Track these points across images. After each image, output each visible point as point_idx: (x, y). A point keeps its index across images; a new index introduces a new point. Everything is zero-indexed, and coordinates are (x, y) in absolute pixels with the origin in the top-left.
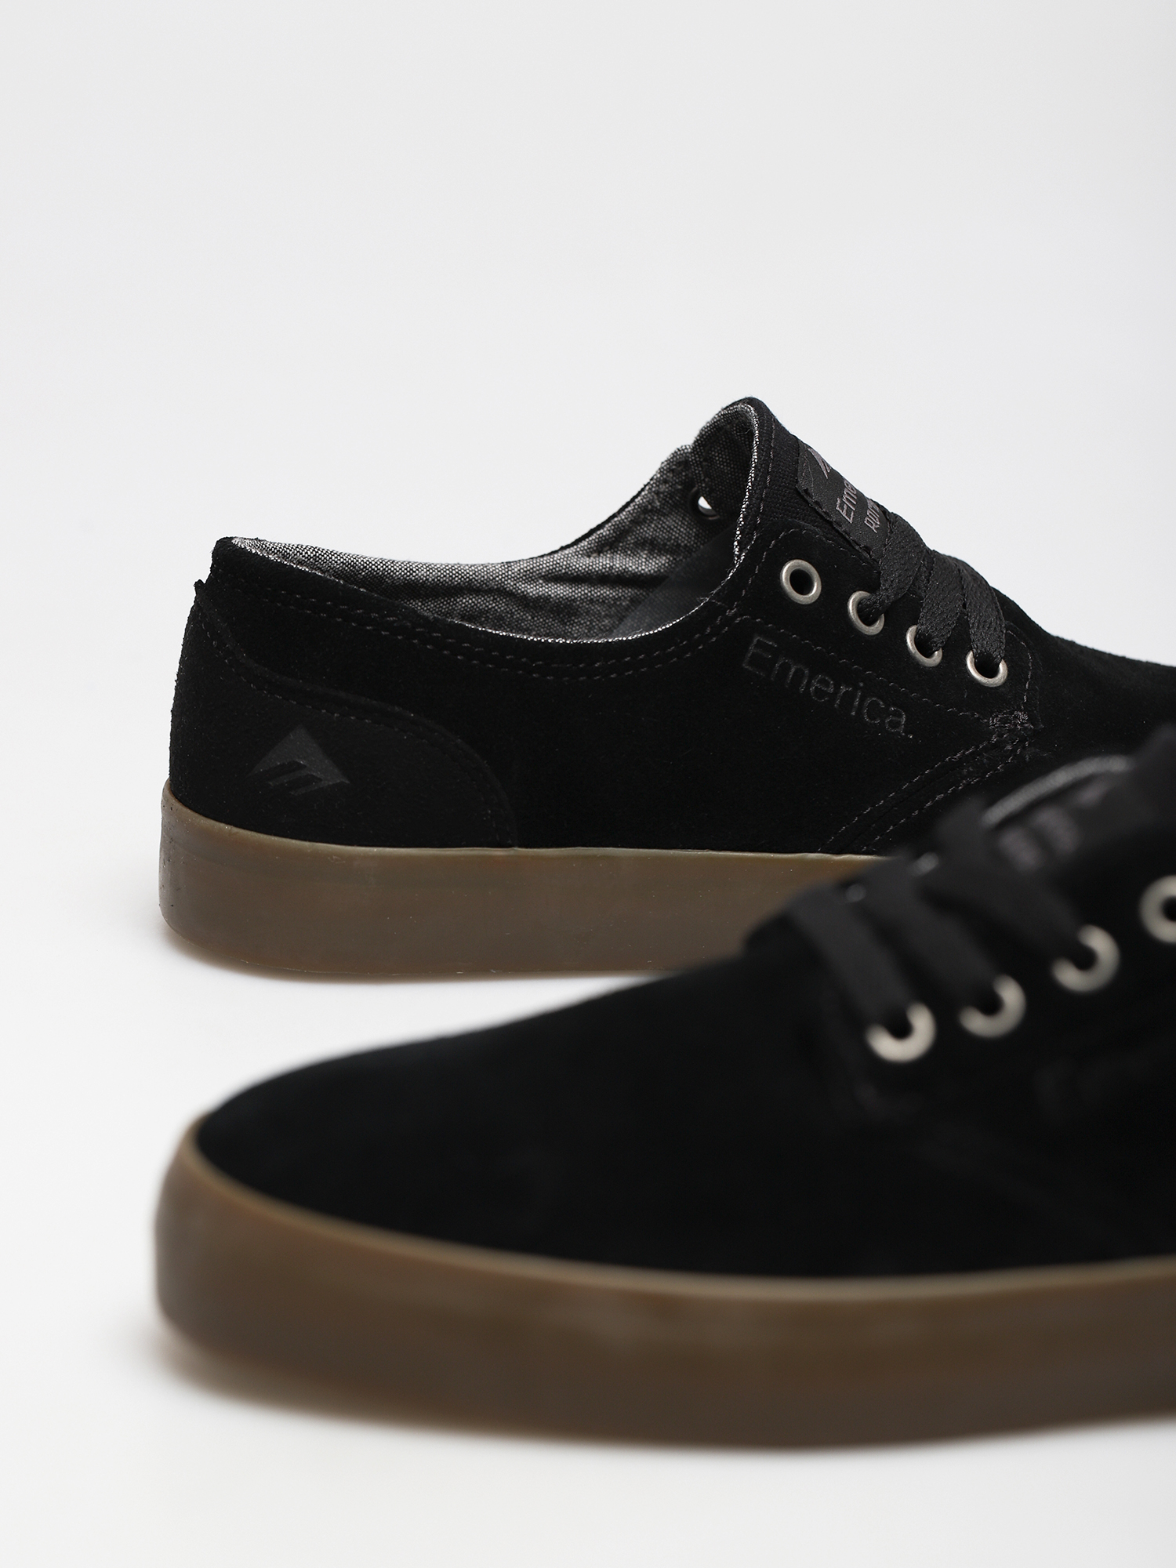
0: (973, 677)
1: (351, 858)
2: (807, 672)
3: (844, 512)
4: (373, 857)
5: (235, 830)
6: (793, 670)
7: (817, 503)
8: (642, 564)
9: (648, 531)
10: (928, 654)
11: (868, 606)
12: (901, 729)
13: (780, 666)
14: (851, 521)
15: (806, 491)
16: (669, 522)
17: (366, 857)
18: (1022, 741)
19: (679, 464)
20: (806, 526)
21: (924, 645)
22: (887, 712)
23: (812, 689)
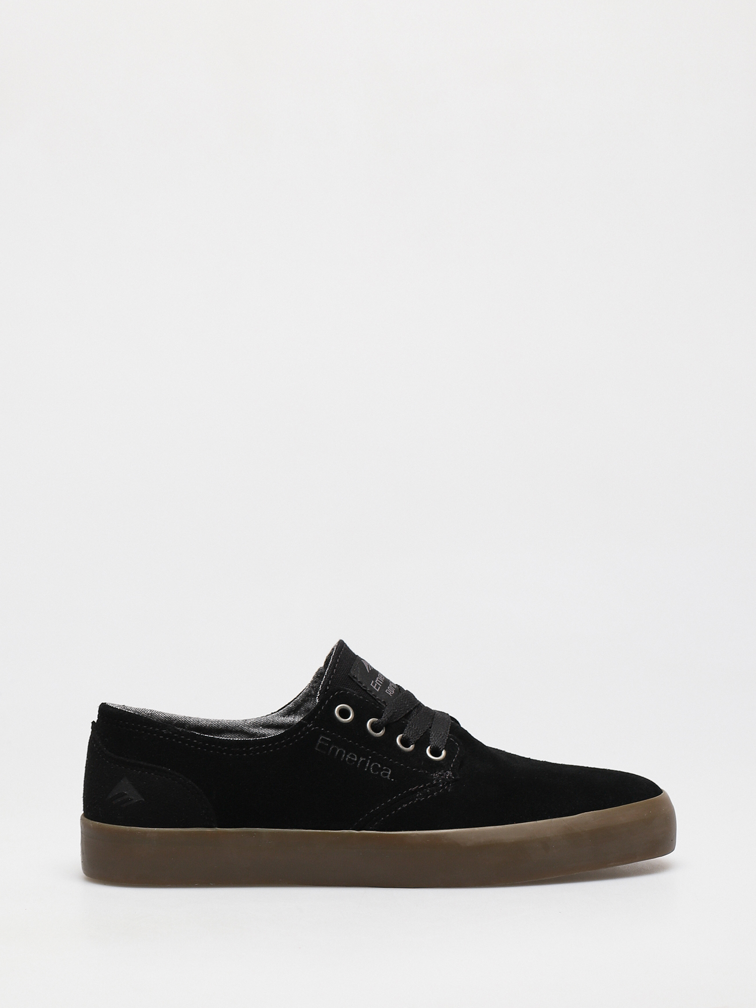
0: (429, 757)
1: (146, 833)
2: (344, 751)
3: (375, 686)
4: (155, 832)
5: (100, 824)
6: (338, 751)
7: (359, 682)
10: (407, 746)
11: (376, 724)
12: (388, 776)
13: (332, 749)
14: (378, 690)
15: (354, 677)
17: (152, 832)
18: (448, 783)
20: (349, 691)
21: (405, 742)
22: (381, 769)
23: (347, 759)
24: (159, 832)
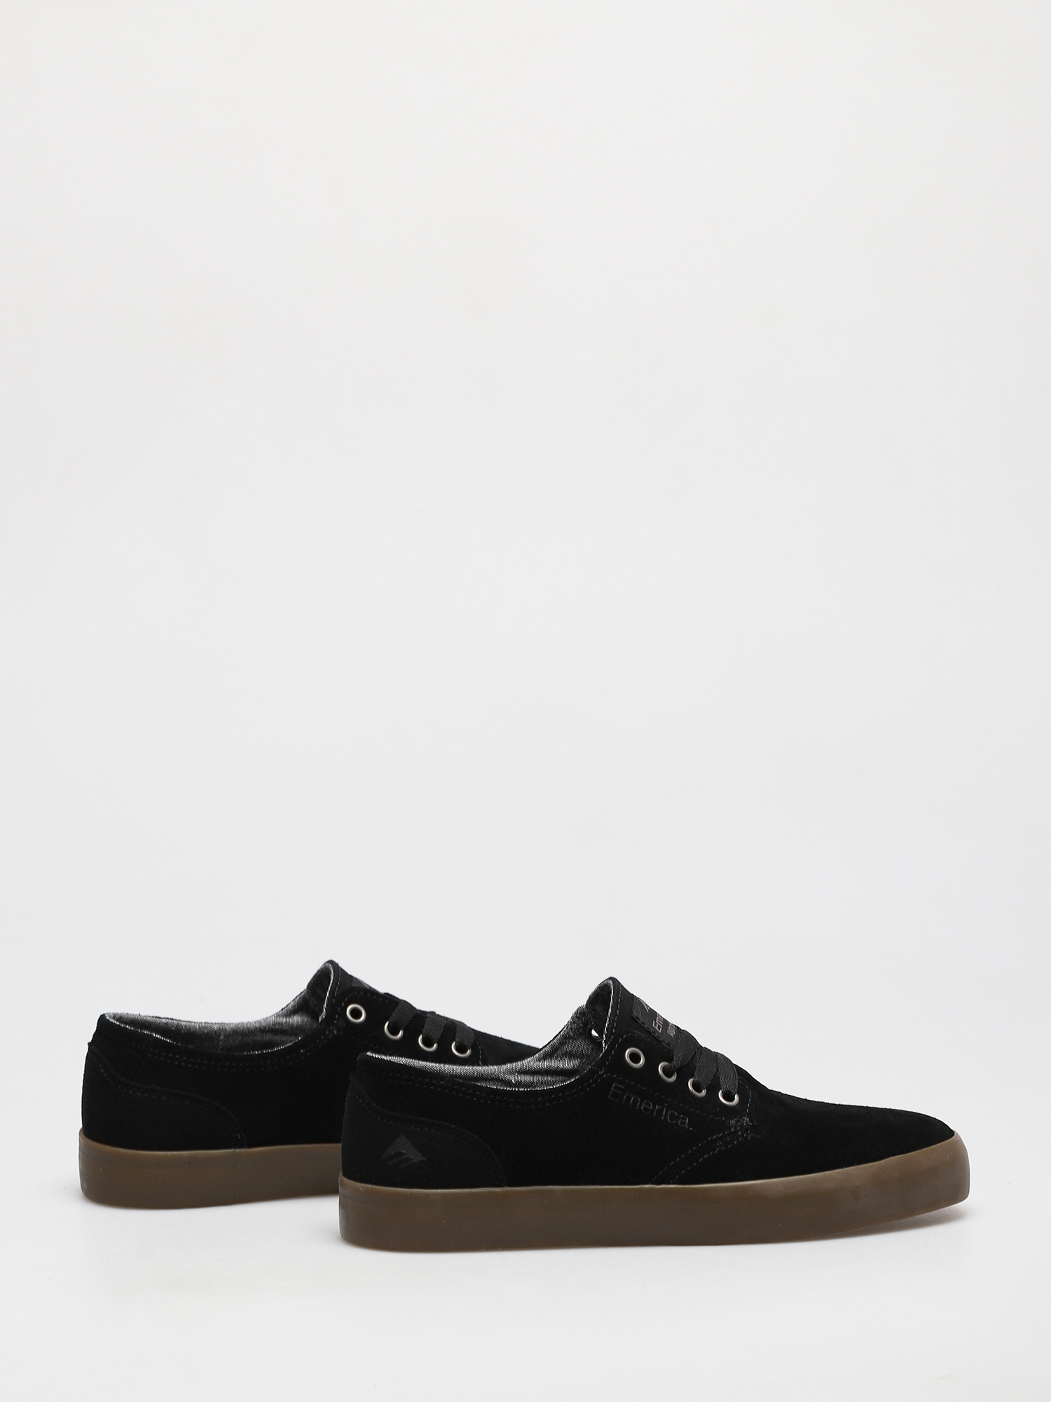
0: (722, 1102)
1: (429, 1195)
2: (639, 1100)
3: (657, 1027)
4: (439, 1194)
5: (374, 1186)
6: (633, 1099)
7: (643, 1023)
8: (566, 1064)
9: (568, 1048)
10: (700, 1091)
11: (668, 1069)
12: (686, 1125)
13: (626, 1097)
14: (660, 1031)
15: (637, 1017)
16: (578, 1043)
18: (747, 1130)
19: (580, 1014)
20: (637, 1033)
21: (697, 1087)
22: (679, 1118)
23: (642, 1107)
24: (443, 1194)
